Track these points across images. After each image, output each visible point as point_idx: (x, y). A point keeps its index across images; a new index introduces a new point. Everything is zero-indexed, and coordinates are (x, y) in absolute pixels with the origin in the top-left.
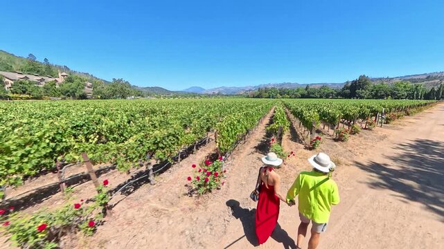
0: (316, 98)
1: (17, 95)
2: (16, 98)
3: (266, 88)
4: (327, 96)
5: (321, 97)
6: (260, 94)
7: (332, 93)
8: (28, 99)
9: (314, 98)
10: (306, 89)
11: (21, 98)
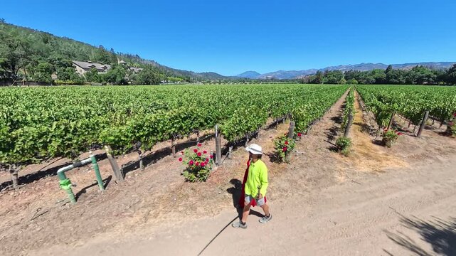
0: (400, 83)
1: (61, 81)
2: (60, 84)
3: (327, 72)
4: (419, 81)
5: (408, 83)
6: (318, 79)
7: (429, 76)
8: (70, 84)
9: (396, 83)
10: (387, 71)
11: (65, 84)
